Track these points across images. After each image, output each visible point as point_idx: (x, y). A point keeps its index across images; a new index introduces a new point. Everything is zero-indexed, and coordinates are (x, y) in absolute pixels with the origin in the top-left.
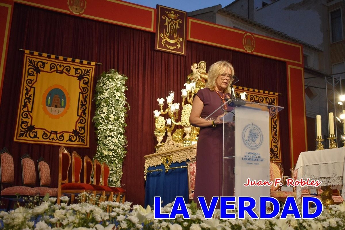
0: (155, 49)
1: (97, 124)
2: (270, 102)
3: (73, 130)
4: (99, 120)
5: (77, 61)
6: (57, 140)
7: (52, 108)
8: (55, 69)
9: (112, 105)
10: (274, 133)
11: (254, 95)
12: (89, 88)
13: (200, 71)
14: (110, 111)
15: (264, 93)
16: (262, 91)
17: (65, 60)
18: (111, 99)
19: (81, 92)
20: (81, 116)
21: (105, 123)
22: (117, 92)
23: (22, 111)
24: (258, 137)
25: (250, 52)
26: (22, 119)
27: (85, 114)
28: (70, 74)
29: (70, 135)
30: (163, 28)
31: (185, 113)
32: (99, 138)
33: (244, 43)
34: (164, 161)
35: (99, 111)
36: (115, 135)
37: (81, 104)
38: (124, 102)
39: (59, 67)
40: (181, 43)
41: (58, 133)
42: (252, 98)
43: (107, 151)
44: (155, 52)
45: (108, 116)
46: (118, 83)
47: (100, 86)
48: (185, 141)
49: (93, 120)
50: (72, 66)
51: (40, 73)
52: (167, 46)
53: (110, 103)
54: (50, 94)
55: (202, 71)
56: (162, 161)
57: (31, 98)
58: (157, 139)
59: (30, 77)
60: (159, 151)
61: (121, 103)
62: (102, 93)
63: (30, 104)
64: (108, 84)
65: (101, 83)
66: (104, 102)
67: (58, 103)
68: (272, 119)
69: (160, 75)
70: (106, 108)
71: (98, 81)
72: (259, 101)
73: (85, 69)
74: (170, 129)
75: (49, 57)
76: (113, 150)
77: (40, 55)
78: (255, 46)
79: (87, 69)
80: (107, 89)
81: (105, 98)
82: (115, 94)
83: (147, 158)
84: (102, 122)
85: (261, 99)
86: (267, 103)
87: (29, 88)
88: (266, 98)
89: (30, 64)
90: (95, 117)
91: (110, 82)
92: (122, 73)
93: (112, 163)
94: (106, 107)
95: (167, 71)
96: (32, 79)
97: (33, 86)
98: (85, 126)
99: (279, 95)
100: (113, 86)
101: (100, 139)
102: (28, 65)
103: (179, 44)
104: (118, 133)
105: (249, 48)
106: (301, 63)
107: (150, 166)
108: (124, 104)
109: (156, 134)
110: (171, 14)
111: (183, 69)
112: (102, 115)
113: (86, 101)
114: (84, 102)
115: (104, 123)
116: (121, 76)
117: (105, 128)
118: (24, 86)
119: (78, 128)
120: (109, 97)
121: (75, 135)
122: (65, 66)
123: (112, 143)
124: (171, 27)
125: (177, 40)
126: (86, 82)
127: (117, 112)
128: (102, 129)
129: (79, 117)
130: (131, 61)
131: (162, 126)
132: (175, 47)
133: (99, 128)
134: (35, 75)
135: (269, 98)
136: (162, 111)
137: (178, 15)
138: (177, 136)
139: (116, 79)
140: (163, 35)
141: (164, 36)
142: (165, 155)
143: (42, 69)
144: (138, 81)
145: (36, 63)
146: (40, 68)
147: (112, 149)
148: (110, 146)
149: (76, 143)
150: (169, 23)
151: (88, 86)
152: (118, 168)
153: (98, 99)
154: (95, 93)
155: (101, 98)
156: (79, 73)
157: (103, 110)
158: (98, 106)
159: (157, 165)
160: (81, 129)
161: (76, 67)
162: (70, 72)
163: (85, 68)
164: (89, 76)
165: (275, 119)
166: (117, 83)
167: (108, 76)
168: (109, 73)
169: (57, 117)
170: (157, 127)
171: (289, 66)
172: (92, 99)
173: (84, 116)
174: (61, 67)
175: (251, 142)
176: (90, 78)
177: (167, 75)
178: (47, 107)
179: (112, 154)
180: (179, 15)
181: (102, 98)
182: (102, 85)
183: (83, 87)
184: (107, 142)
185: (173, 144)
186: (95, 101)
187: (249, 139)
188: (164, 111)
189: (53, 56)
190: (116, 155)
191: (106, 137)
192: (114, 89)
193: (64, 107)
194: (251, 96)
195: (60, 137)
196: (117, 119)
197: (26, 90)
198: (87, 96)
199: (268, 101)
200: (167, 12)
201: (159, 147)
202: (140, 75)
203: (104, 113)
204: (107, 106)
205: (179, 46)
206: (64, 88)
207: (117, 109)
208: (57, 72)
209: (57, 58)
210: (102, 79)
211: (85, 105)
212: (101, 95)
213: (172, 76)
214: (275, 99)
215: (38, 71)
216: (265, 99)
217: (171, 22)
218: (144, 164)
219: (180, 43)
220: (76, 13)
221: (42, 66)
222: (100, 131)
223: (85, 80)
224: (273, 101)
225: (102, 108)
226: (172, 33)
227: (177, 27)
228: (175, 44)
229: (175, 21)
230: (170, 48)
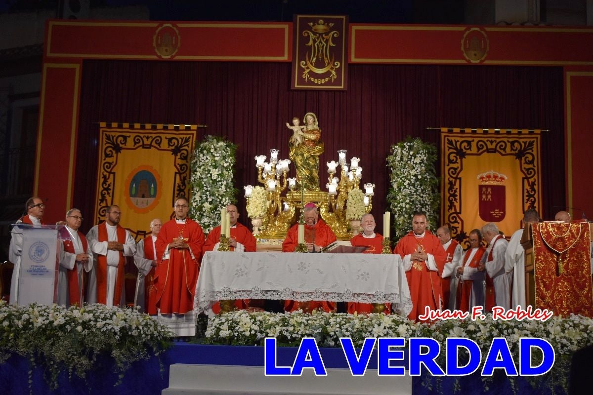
2: (523, 148)
5: (171, 126)
7: (137, 198)
8: (141, 143)
9: (206, 189)
10: (529, 205)
11: (485, 140)
12: (188, 164)
15: (509, 133)
16: (502, 131)
17: (154, 128)
18: (204, 180)
19: (177, 171)
21: (198, 215)
22: (214, 168)
23: (99, 207)
24: (45, 252)
25: (477, 62)
26: (99, 218)
28: (162, 148)
33: (465, 48)
35: (192, 199)
37: (178, 188)
39: (146, 140)
40: (338, 71)
42: (481, 145)
45: (201, 205)
47: (193, 162)
50: (163, 136)
51: (120, 152)
52: (312, 79)
54: (134, 180)
57: (110, 188)
59: (109, 160)
62: (194, 172)
63: (109, 196)
64: (201, 159)
66: (197, 186)
67: (146, 190)
68: (526, 180)
72: (498, 148)
73: (182, 138)
75: (132, 127)
77: (120, 127)
78: (488, 49)
79: (185, 136)
80: (201, 166)
81: (198, 179)
82: (211, 173)
84: (194, 214)
85: (502, 146)
86: (515, 150)
87: (107, 174)
88: (513, 143)
89: (107, 141)
91: (204, 155)
94: (199, 193)
96: (111, 162)
97: (113, 171)
99: (543, 133)
100: (208, 161)
102: (105, 142)
103: (334, 73)
105: (475, 55)
110: (319, 24)
112: (195, 204)
113: (184, 184)
114: (182, 186)
116: (225, 142)
118: (101, 171)
122: (153, 137)
124: (318, 47)
125: (330, 67)
126: (184, 155)
127: (213, 198)
132: (327, 80)
134: (115, 155)
135: (521, 141)
137: (331, 25)
140: (304, 64)
141: (306, 64)
143: (123, 146)
145: (115, 138)
146: (121, 145)
150: (314, 41)
151: (187, 162)
156: (174, 143)
157: (196, 197)
158: (192, 192)
161: (169, 136)
162: (162, 145)
163: (182, 136)
164: (188, 147)
165: (531, 180)
166: (215, 155)
167: (203, 146)
168: (205, 142)
169: (145, 211)
171: (569, 75)
174: (149, 140)
175: (37, 256)
176: (189, 149)
178: (131, 198)
180: (333, 24)
182: (195, 160)
183: (180, 164)
189: (137, 126)
192: (210, 164)
193: (154, 196)
194: (481, 143)
196: (215, 209)
197: (103, 178)
198: (186, 176)
199: (517, 148)
200: (312, 24)
203: (197, 201)
205: (334, 75)
206: (153, 169)
207: (216, 194)
208: (144, 148)
209: (143, 128)
210: (195, 151)
211: (183, 191)
212: (194, 175)
214: (533, 142)
215: (118, 149)
216: (509, 145)
217: (318, 39)
220: (166, 57)
221: (124, 142)
223: (183, 153)
224: (528, 146)
225: (196, 193)
226: (320, 57)
227: (330, 46)
228: (328, 74)
229: (326, 35)
230: (318, 83)
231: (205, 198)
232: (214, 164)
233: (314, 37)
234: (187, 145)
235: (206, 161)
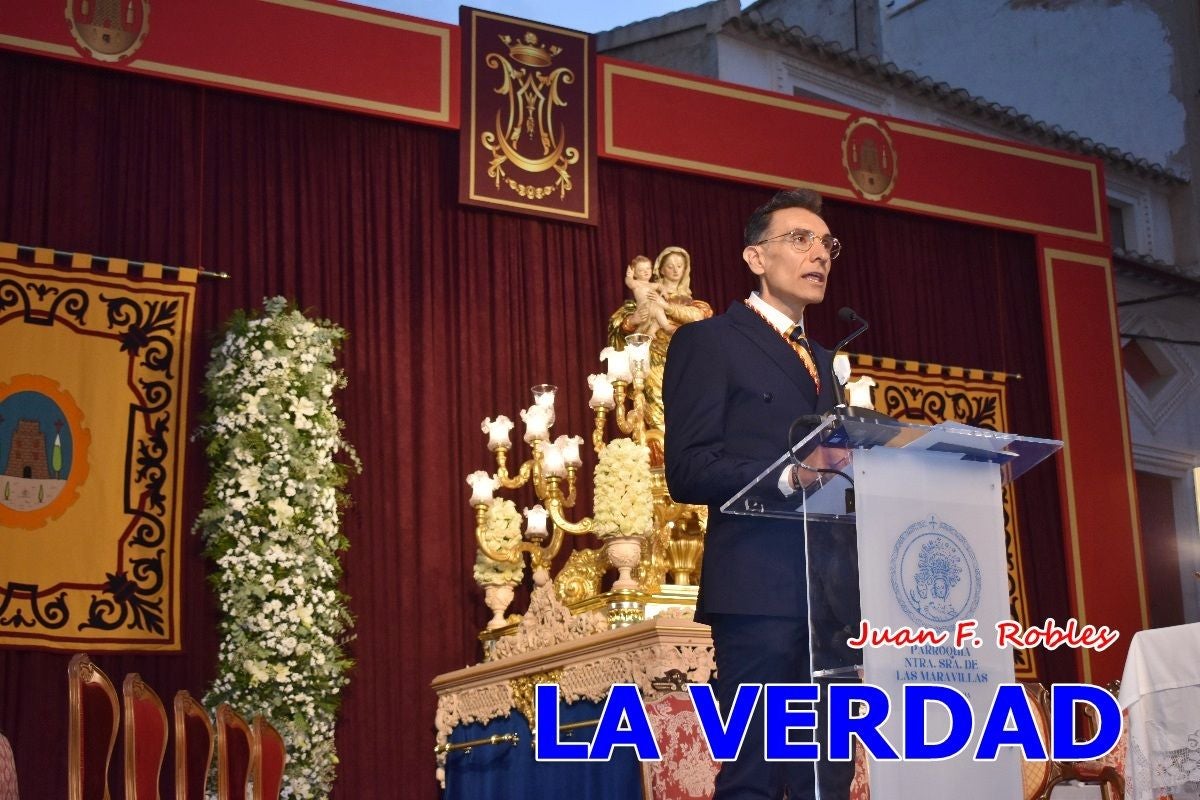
0: (461, 201)
1: (216, 546)
2: (974, 415)
3: (109, 575)
4: (223, 526)
5: (118, 265)
6: (38, 624)
7: (11, 479)
8: (20, 306)
9: (279, 458)
11: (901, 386)
12: (173, 384)
13: (664, 293)
14: (274, 482)
15: (945, 374)
16: (935, 368)
17: (63, 263)
18: (273, 429)
19: (137, 402)
20: (139, 513)
21: (252, 538)
22: (299, 396)
24: (960, 575)
25: (876, 198)
27: (158, 500)
28: (87, 327)
29: (94, 597)
30: (493, 110)
31: (611, 479)
32: (225, 608)
33: (850, 159)
34: (523, 696)
35: (222, 487)
36: (300, 591)
37: (141, 455)
38: (333, 442)
39: (38, 296)
40: (575, 171)
41: (40, 590)
42: (893, 398)
43: (265, 662)
44: (461, 215)
45: (262, 507)
46: (304, 357)
47: (221, 374)
48: (614, 605)
49: (197, 526)
50: (93, 292)
52: (513, 184)
53: (271, 450)
55: (672, 289)
56: (514, 696)
58: (488, 601)
60: (498, 653)
61: (318, 448)
62: (232, 404)
64: (258, 366)
65: (226, 359)
66: (245, 446)
67: (36, 456)
69: (486, 315)
70: (256, 470)
71: (214, 350)
72: (927, 410)
73: (152, 304)
74: (542, 554)
76: (293, 656)
78: (895, 172)
79: (161, 299)
80: (257, 388)
81: (250, 426)
82: (292, 409)
83: (444, 685)
84: (236, 534)
85: (933, 403)
86: (962, 417)
88: (956, 398)
90: (206, 514)
91: (266, 354)
92: (319, 313)
93: (291, 717)
94: (253, 468)
95: (515, 297)
98: (163, 555)
99: (1009, 382)
100: (280, 371)
101: (233, 613)
103: (565, 175)
104: (311, 580)
105: (871, 181)
106: (1098, 237)
107: (460, 721)
108: (331, 449)
109: (482, 577)
110: (525, 43)
111: (588, 286)
112: (239, 504)
113: (160, 443)
114: (154, 450)
115: (246, 540)
116: (317, 325)
117: (251, 562)
119: (128, 567)
120: (265, 421)
121: (117, 600)
122: (61, 291)
123: (284, 626)
124: (526, 103)
125: (556, 160)
126: (160, 357)
127: (301, 486)
128: (240, 568)
129: (131, 517)
130: (359, 258)
131: (506, 539)
132: (549, 190)
133: (223, 562)
135: (970, 395)
136: (503, 472)
137: (556, 51)
138: (575, 585)
139: (294, 338)
140: (492, 140)
141: (496, 143)
142: (527, 671)
144: (392, 348)
147: (289, 653)
148: (278, 642)
149: (122, 632)
150: (516, 85)
151: (169, 376)
152: (315, 740)
153: (217, 433)
154: (203, 405)
155: (231, 426)
156: (128, 318)
157: (240, 480)
158: (218, 465)
159: (492, 716)
160: (145, 571)
161: (113, 294)
162: (87, 317)
163: (152, 298)
164: (172, 332)
166: (299, 358)
167: (259, 327)
168: (261, 317)
169: (34, 521)
170: (484, 545)
171: (1050, 254)
172: (189, 433)
173: (156, 511)
174: (45, 297)
175: (930, 598)
176: (175, 340)
177: (516, 313)
179: (289, 676)
180: (560, 50)
181: (236, 426)
182: (230, 367)
183: (147, 380)
184: (266, 625)
185: (562, 621)
186: (204, 443)
187: (921, 588)
188: (514, 472)
189: (7, 250)
190: (305, 678)
191: (257, 603)
192: (288, 384)
193: (63, 474)
194: (892, 393)
195: (52, 611)
196: (304, 521)
198: (167, 419)
199: (964, 411)
200: (508, 39)
201: (498, 634)
202: (398, 317)
203: (246, 494)
204: (256, 463)
205: (565, 182)
206: (61, 390)
207: (305, 475)
208: (28, 320)
209: (25, 258)
210: (229, 342)
211: (157, 463)
212: (227, 413)
213: (540, 319)
214: (994, 400)
216: (949, 403)
217: (524, 82)
218: (434, 715)
219: (571, 169)
220: (105, 57)
222: (228, 576)
223: (156, 350)
224: (984, 411)
225: (237, 470)
226: (531, 129)
227: (553, 104)
228: (549, 176)
229: (542, 75)
230: (526, 196)
231: (279, 484)
232: (297, 384)
233: (514, 74)
234: (167, 327)
235: (276, 374)
